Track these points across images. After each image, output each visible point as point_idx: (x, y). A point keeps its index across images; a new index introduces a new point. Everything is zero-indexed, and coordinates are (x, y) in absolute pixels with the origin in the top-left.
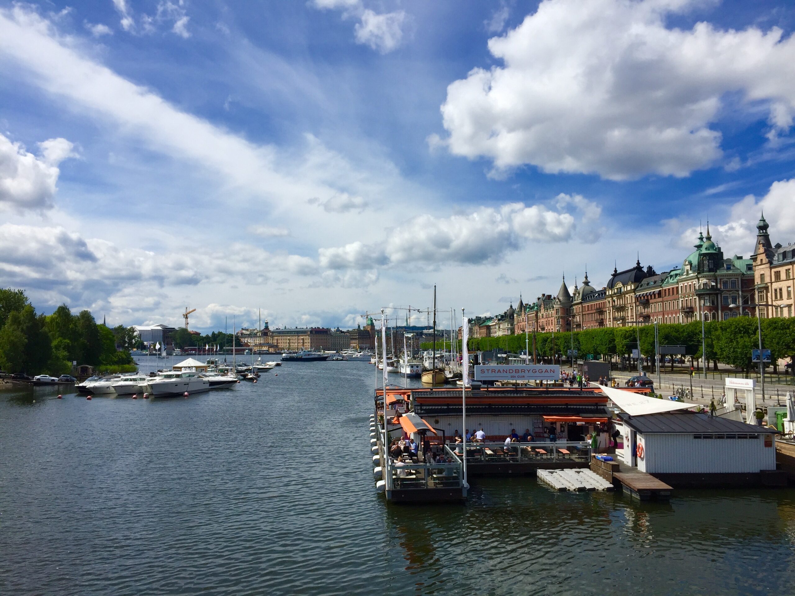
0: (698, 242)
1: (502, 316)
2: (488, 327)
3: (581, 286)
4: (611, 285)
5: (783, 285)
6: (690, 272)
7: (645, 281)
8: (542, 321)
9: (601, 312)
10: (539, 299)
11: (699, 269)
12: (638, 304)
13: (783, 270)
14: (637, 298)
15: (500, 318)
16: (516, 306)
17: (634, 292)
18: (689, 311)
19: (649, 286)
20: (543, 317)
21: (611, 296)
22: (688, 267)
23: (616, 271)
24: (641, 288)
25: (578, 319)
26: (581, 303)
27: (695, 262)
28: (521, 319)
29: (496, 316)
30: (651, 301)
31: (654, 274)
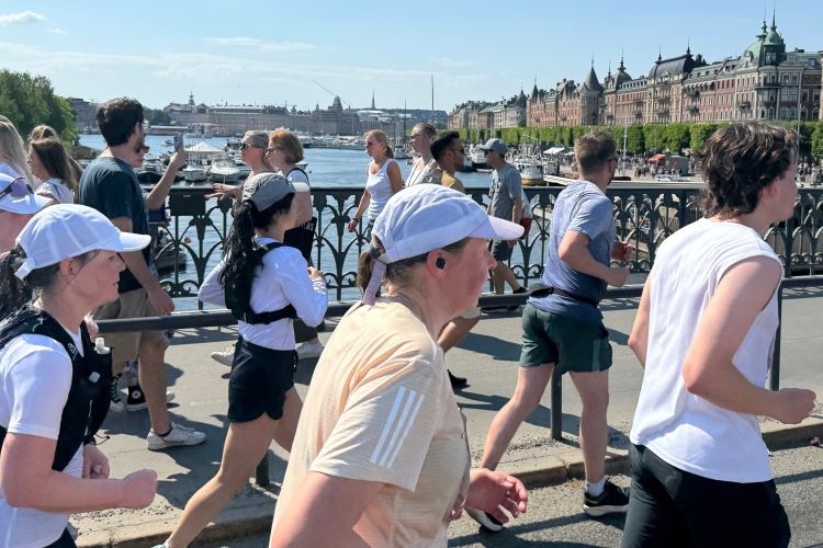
0: (761, 33)
1: (509, 102)
2: (491, 115)
3: (615, 73)
6: (750, 64)
7: (695, 71)
8: (562, 110)
9: (640, 103)
10: (558, 84)
11: (762, 62)
12: (685, 95)
14: (684, 91)
15: (506, 104)
16: (529, 92)
17: (682, 83)
18: (746, 107)
19: (700, 77)
20: (564, 106)
21: (654, 86)
22: (749, 59)
23: (660, 58)
24: (690, 79)
25: (609, 110)
26: (615, 92)
27: (757, 54)
28: (536, 107)
29: (502, 102)
30: (701, 94)
31: (704, 64)
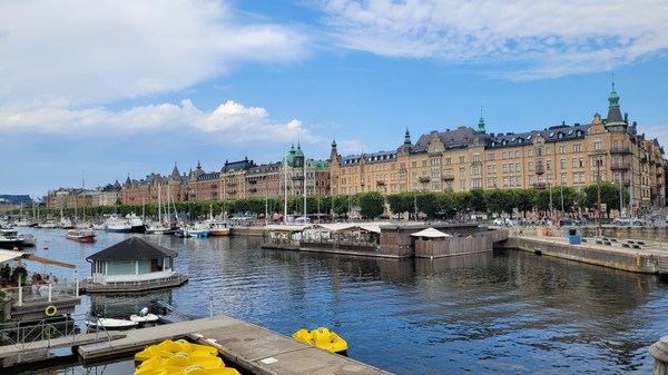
0: (290, 149)
1: (105, 188)
3: (194, 169)
4: (225, 170)
5: (347, 176)
7: (251, 170)
9: (215, 187)
10: (147, 176)
11: (294, 165)
13: (347, 169)
15: (103, 189)
17: (245, 176)
19: (256, 172)
21: (224, 177)
22: (287, 163)
23: (227, 162)
24: (249, 173)
26: (197, 181)
27: (291, 161)
30: (257, 181)
31: (255, 166)
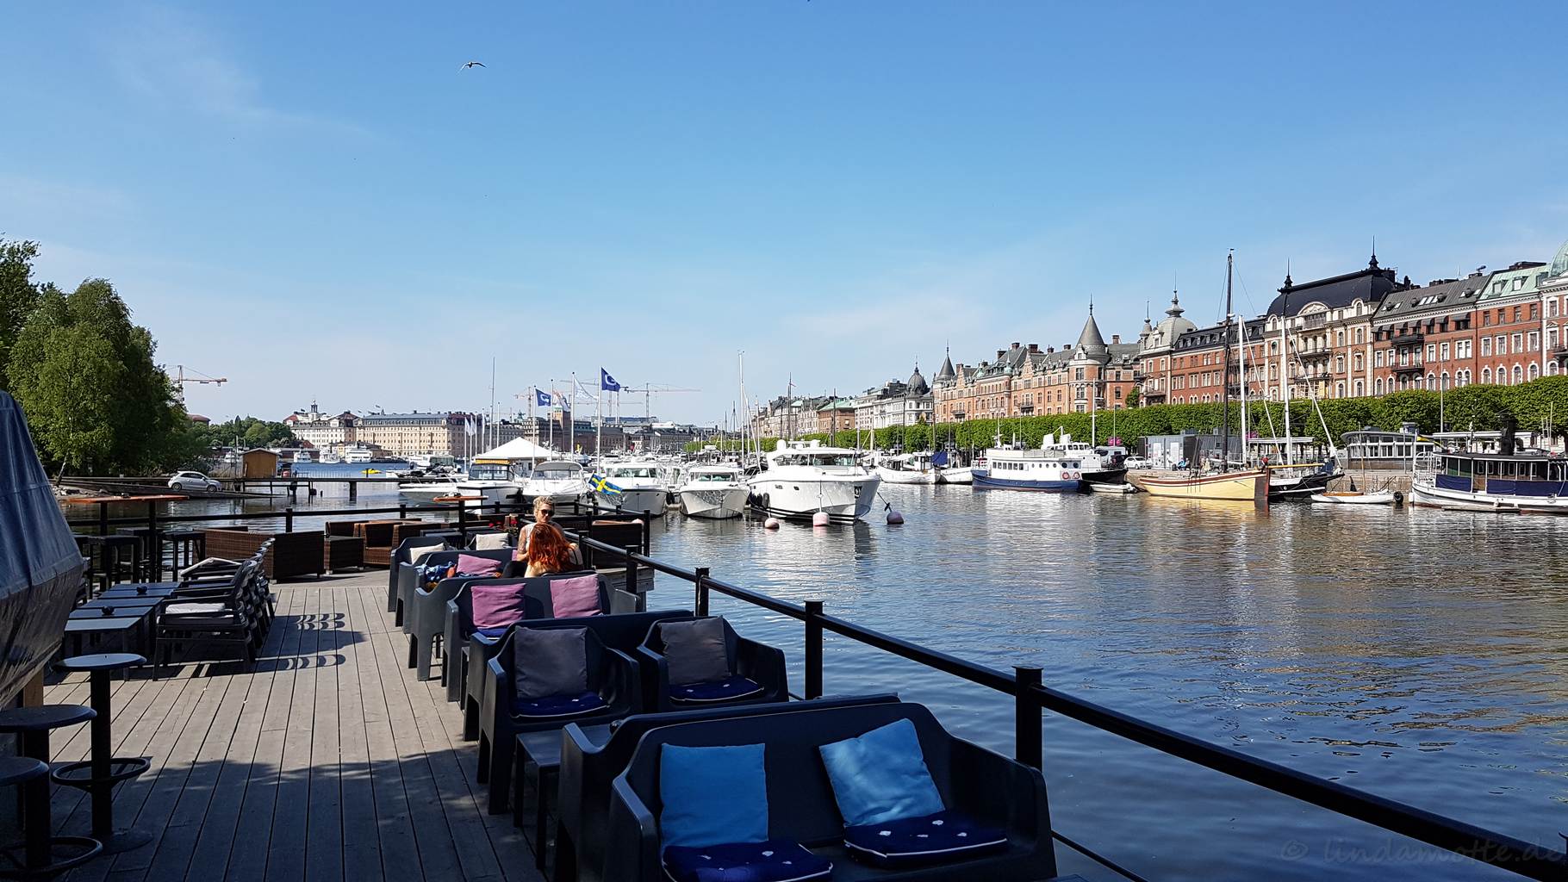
1: (885, 391)
2: (847, 412)
3: (1160, 318)
4: (1282, 310)
8: (1025, 394)
10: (1001, 353)
12: (1380, 345)
14: (1377, 335)
15: (880, 393)
17: (1371, 321)
19: (1415, 309)
20: (1028, 385)
23: (1288, 282)
24: (1389, 313)
25: (1155, 385)
26: (1170, 352)
28: (955, 392)
29: (869, 392)
30: (1427, 338)
